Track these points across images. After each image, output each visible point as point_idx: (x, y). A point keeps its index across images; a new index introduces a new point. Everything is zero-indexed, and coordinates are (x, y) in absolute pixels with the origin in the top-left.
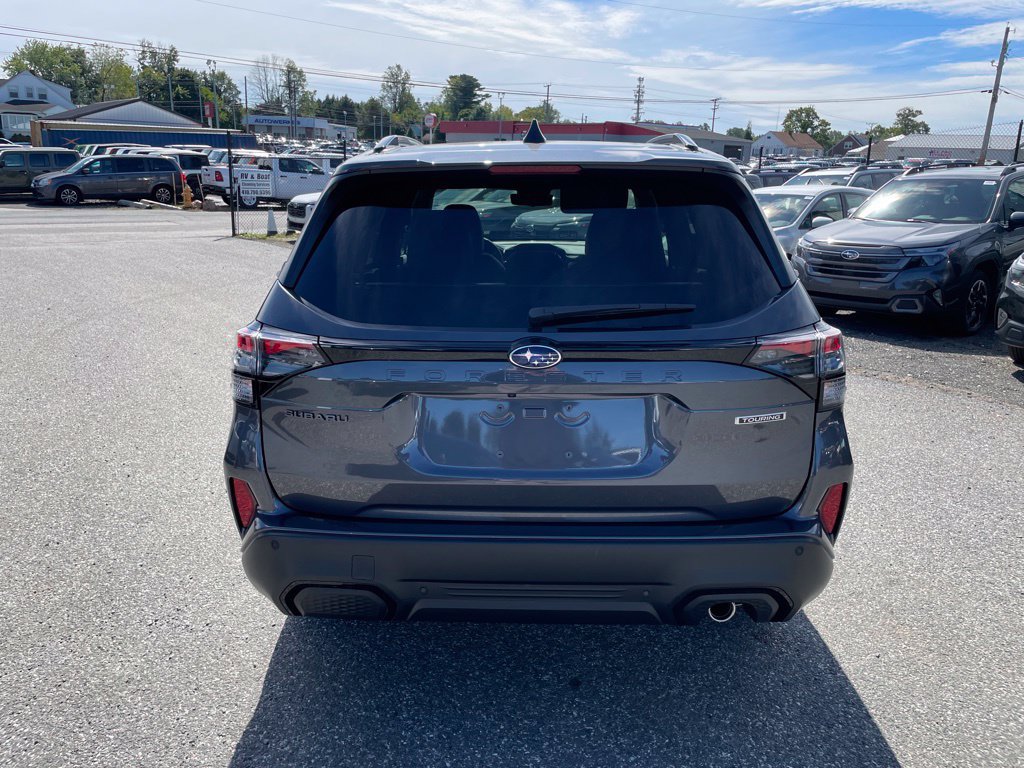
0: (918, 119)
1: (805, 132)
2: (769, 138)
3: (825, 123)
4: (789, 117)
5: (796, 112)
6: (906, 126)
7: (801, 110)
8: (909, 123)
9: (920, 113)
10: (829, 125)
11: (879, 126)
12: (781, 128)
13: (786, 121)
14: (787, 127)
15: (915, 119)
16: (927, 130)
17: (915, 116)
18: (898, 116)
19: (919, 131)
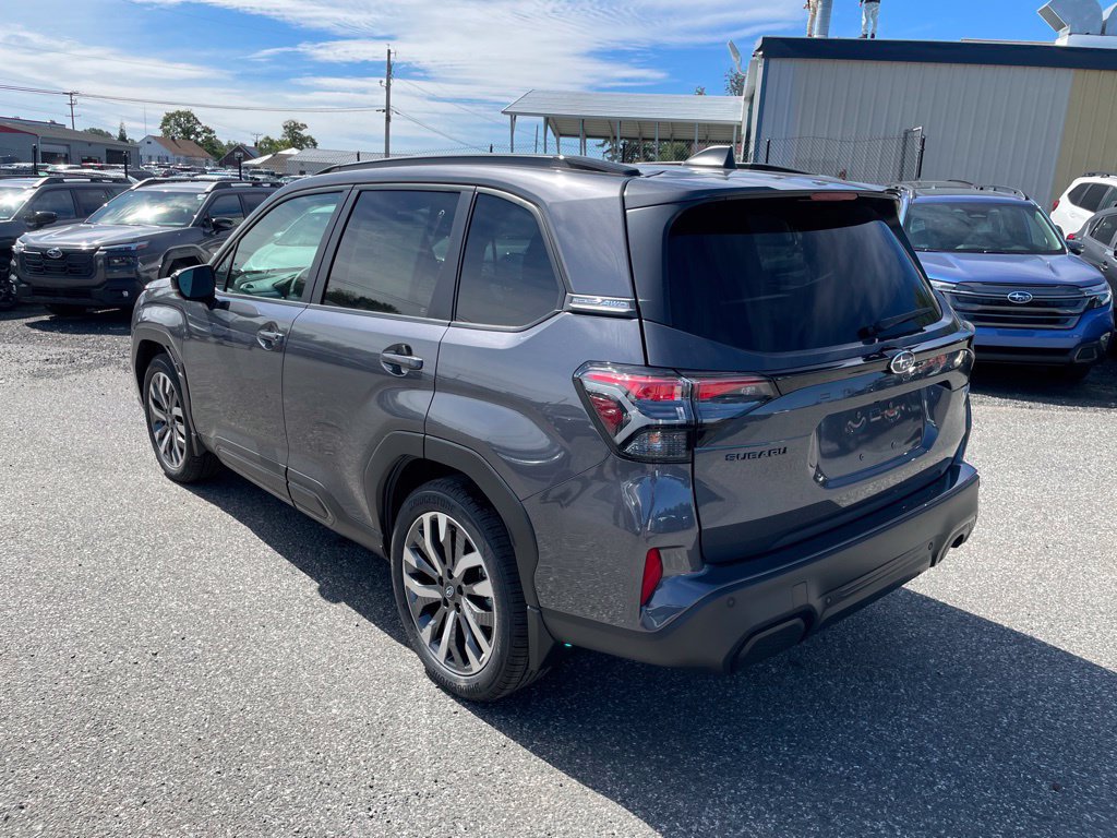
0: (305, 133)
1: (189, 139)
2: (149, 143)
3: (208, 130)
4: (166, 121)
5: (173, 115)
6: (294, 139)
7: (179, 114)
8: (296, 136)
9: (306, 126)
10: (214, 132)
11: (268, 138)
12: (159, 133)
13: (163, 125)
14: (166, 132)
15: (301, 132)
16: (315, 144)
17: (300, 129)
18: (285, 127)
19: (307, 145)
